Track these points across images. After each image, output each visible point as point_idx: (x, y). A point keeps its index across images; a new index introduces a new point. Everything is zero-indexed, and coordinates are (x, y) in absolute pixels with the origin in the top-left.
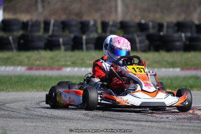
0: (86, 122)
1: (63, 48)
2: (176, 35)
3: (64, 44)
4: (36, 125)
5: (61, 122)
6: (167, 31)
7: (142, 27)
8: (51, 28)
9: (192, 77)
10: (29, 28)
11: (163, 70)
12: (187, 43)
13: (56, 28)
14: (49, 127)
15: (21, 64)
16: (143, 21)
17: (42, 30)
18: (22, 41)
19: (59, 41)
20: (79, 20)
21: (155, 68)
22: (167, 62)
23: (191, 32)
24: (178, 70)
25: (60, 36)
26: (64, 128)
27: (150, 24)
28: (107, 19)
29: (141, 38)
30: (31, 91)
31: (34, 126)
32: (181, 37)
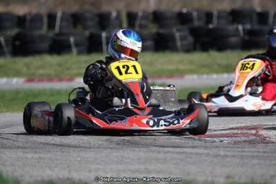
0: (109, 150)
1: (74, 50)
2: (231, 28)
3: (77, 45)
4: (40, 157)
5: (74, 151)
6: (218, 23)
7: (183, 18)
8: (58, 23)
10: (27, 24)
11: (215, 76)
12: (247, 38)
13: (64, 24)
14: (57, 159)
15: (17, 74)
16: (185, 11)
17: (45, 27)
18: (17, 43)
19: (70, 41)
20: (96, 11)
21: (203, 73)
22: (219, 65)
23: (251, 23)
25: (69, 35)
26: (79, 159)
27: (195, 14)
28: (134, 9)
29: (182, 34)
31: (37, 159)
32: (238, 29)
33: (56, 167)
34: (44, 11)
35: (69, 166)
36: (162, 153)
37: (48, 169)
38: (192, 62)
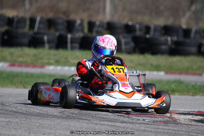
0: (61, 120)
1: (47, 46)
2: (163, 39)
3: (49, 42)
4: (9, 121)
6: (154, 34)
7: (129, 29)
8: (37, 25)
9: (175, 81)
10: (15, 24)
11: (147, 73)
12: (173, 47)
13: (42, 26)
14: (22, 123)
15: (4, 60)
16: (130, 23)
17: (27, 27)
18: (6, 37)
19: (44, 39)
20: (65, 18)
22: (152, 65)
23: (178, 36)
24: (162, 73)
25: (44, 34)
26: (37, 125)
27: (138, 26)
28: (94, 19)
29: (126, 40)
30: (10, 87)
31: (7, 122)
32: (167, 40)
33: (20, 129)
34: (28, 16)
35: (29, 129)
36: (99, 125)
37: (14, 130)
38: (131, 61)
